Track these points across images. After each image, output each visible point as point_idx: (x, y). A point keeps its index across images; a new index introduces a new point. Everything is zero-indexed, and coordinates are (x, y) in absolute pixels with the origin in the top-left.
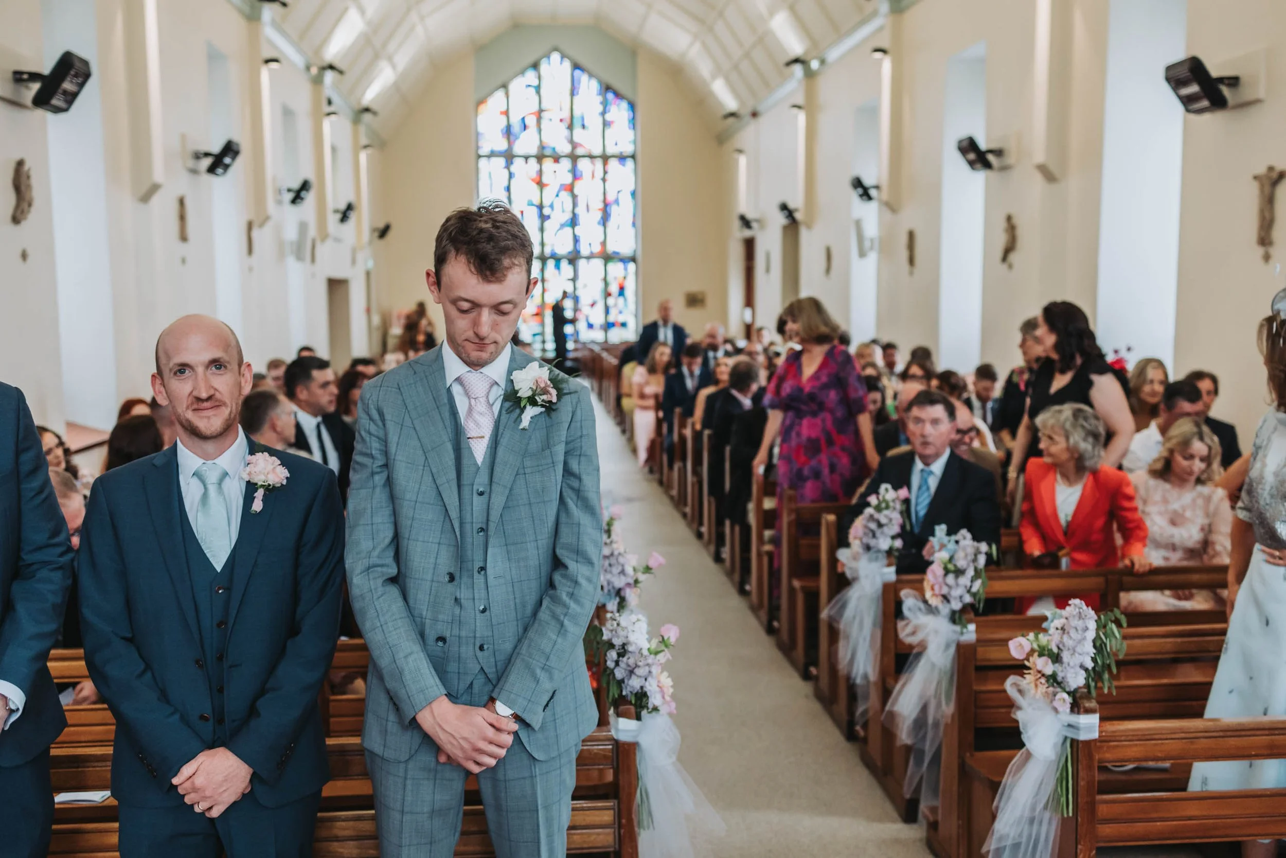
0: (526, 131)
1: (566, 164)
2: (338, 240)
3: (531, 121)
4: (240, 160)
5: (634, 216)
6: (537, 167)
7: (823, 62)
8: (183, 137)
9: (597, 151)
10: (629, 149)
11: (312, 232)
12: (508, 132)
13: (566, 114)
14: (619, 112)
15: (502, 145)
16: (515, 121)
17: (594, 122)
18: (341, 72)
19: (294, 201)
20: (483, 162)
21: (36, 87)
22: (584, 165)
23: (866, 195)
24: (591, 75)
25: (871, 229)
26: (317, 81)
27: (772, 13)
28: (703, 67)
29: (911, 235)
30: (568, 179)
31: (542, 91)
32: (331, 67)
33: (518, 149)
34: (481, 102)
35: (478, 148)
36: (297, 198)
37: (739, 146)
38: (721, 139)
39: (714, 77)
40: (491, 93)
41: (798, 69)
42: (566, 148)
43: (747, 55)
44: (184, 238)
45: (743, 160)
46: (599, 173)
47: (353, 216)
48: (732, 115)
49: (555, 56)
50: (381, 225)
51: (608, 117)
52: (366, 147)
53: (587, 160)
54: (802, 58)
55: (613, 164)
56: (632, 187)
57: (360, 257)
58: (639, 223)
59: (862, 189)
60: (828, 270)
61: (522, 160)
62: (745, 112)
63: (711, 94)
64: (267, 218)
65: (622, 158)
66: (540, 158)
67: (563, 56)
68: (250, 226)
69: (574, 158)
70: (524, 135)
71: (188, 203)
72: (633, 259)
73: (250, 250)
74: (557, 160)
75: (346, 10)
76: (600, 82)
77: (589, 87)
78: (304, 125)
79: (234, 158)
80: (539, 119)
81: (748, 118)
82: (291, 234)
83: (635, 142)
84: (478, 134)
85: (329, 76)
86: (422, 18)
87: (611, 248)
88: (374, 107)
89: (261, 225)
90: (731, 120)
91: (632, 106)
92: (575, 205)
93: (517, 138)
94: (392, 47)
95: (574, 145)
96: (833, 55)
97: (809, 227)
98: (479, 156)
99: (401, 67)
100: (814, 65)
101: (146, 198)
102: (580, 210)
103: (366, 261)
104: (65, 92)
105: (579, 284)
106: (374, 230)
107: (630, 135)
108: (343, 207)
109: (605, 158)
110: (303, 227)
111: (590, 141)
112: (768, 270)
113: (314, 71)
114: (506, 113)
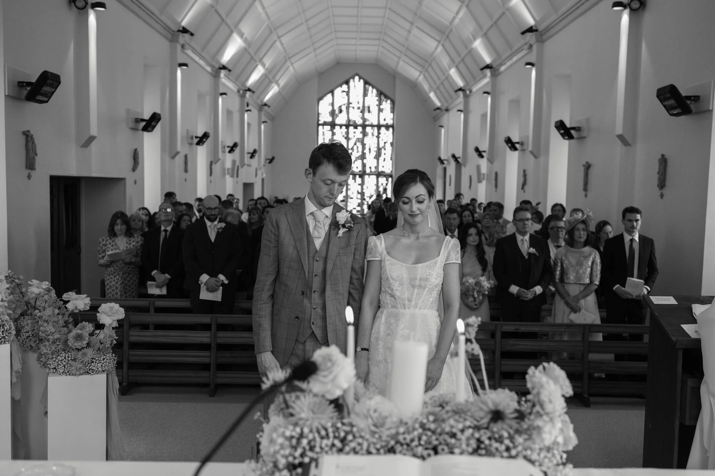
0: (341, 114)
1: (360, 129)
2: (249, 166)
3: (344, 108)
4: (209, 140)
5: (391, 155)
6: (346, 130)
7: (471, 91)
8: (188, 131)
9: (375, 123)
10: (390, 122)
11: (238, 163)
12: (333, 113)
13: (361, 105)
14: (387, 105)
15: (329, 119)
16: (336, 108)
17: (374, 109)
18: (253, 92)
19: (230, 152)
20: (320, 127)
21: (144, 124)
22: (369, 129)
23: (481, 156)
24: (373, 87)
25: (484, 170)
26: (243, 96)
27: (450, 69)
28: (426, 87)
29: (496, 174)
30: (361, 136)
31: (351, 94)
32: (249, 90)
33: (338, 121)
34: (321, 99)
35: (318, 120)
36: (232, 150)
37: (442, 125)
38: (436, 119)
39: (430, 92)
40: (325, 95)
41: (461, 93)
42: (360, 122)
43: (442, 83)
44: (186, 171)
45: (443, 130)
46: (376, 134)
47: (257, 156)
48: (438, 108)
49: (357, 78)
50: (270, 157)
51: (381, 107)
52: (264, 122)
53: (370, 128)
54: (463, 88)
55: (383, 129)
56: (391, 141)
57: (259, 173)
58: (394, 158)
59: (480, 153)
60: (470, 187)
61: (339, 127)
62: (444, 108)
63: (430, 98)
64: (219, 160)
65: (387, 127)
66: (347, 126)
67: (360, 78)
68: (211, 164)
69: (364, 126)
70: (340, 115)
71: (188, 157)
72: (391, 176)
73: (211, 174)
74: (356, 127)
75: (257, 66)
76: (377, 91)
77: (372, 93)
78: (236, 116)
79: (207, 139)
80: (348, 108)
81: (444, 112)
82: (228, 165)
83: (393, 119)
84: (318, 114)
85: (248, 94)
86: (292, 64)
87: (381, 169)
88: (268, 104)
89: (216, 163)
90: (438, 111)
91: (393, 102)
92: (364, 148)
93: (337, 116)
94: (277, 78)
95: (364, 120)
96: (474, 89)
97: (465, 166)
98: (319, 125)
99: (281, 85)
100: (468, 92)
101: (173, 157)
102: (366, 151)
103: (262, 174)
104: (153, 125)
105: (365, 187)
106: (266, 159)
107: (391, 115)
108: (252, 151)
109: (379, 127)
110: (234, 162)
111: (372, 118)
112: (450, 185)
113: (241, 92)
114: (333, 104)
